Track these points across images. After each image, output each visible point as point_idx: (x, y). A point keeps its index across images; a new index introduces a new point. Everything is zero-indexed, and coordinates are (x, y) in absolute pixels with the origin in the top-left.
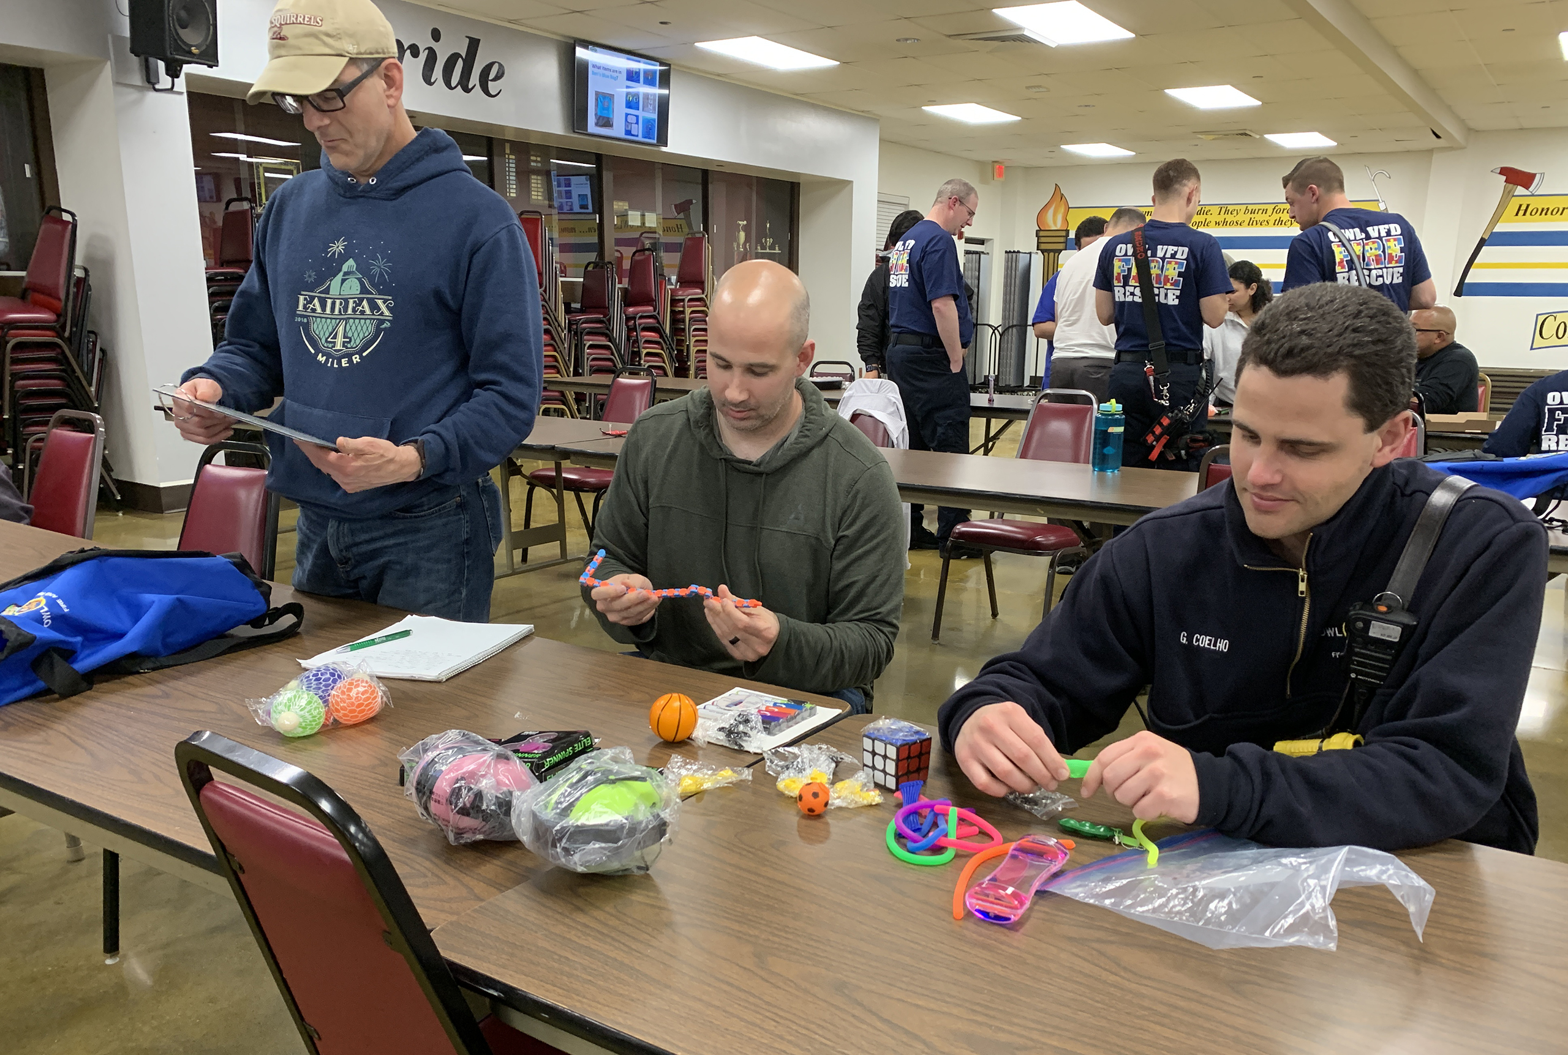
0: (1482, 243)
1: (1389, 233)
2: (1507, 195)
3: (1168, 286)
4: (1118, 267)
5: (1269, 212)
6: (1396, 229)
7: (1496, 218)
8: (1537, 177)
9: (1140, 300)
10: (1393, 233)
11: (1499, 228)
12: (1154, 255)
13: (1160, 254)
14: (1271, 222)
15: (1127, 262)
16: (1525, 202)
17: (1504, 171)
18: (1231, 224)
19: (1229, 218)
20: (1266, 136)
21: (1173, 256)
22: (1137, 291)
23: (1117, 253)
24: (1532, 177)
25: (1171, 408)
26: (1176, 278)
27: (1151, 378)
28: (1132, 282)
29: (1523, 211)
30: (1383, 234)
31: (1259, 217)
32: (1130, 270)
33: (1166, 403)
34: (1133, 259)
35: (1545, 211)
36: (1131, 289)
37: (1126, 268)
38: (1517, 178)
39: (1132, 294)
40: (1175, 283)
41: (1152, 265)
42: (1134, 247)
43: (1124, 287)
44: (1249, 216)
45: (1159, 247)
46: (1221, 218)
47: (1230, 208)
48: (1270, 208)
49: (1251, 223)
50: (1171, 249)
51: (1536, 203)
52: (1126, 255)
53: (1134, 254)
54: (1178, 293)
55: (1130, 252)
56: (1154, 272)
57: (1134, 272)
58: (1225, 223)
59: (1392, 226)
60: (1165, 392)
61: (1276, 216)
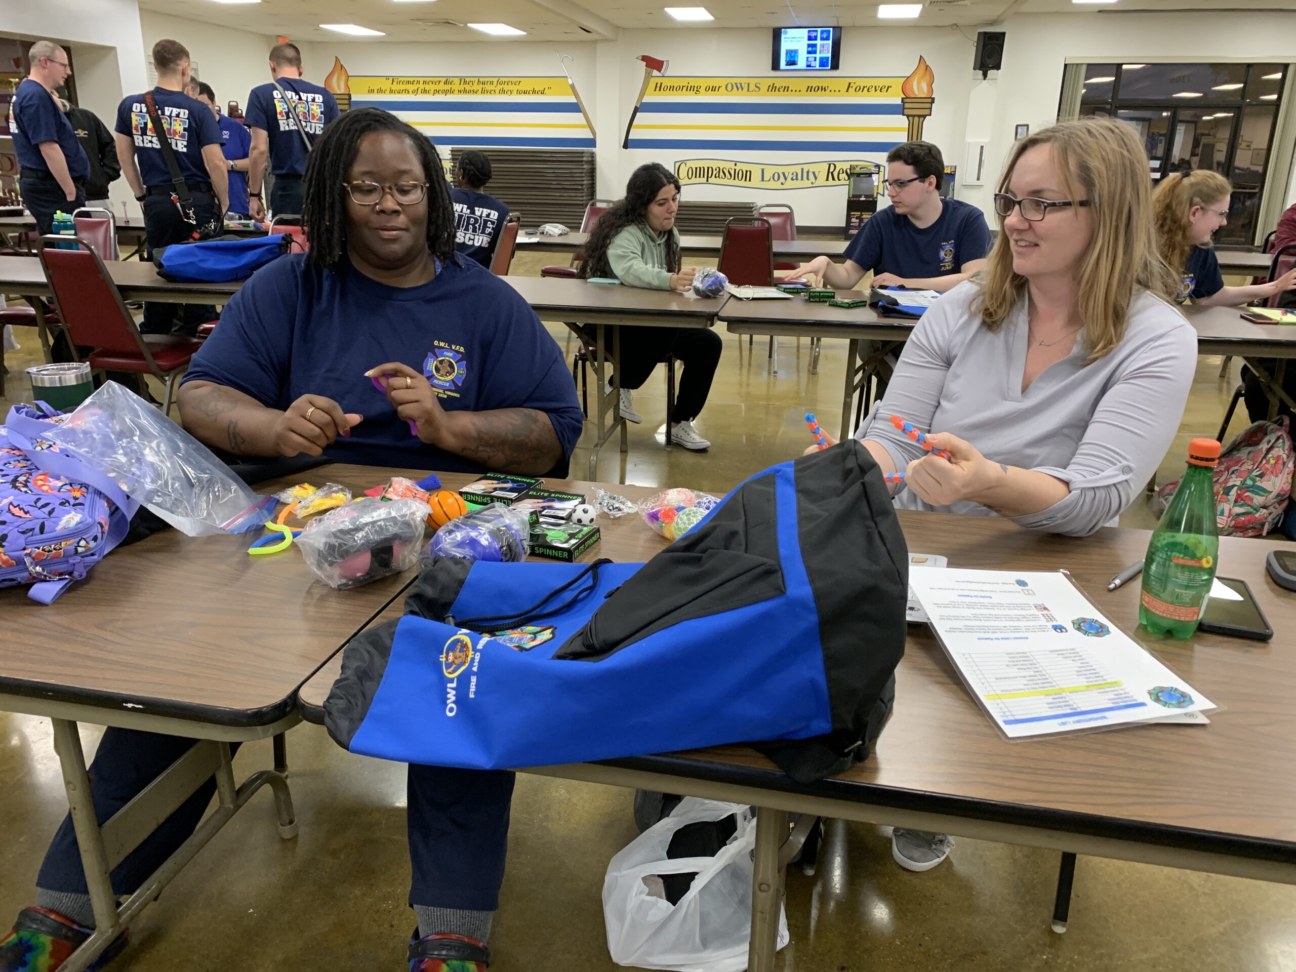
0: (636, 110)
1: (313, 100)
2: (648, 76)
3: (177, 137)
4: (135, 120)
5: (495, 83)
6: (319, 98)
7: (642, 94)
8: (665, 64)
9: (159, 147)
10: (317, 100)
11: (646, 100)
12: (163, 114)
13: (167, 113)
14: (497, 92)
15: (143, 117)
16: (659, 80)
17: (644, 58)
18: (469, 92)
19: (468, 87)
20: (469, 25)
21: (178, 116)
22: (155, 140)
23: (134, 109)
24: (662, 63)
25: (199, 225)
26: (182, 131)
27: (178, 204)
28: (149, 133)
29: (659, 87)
30: (310, 99)
31: (488, 87)
32: (146, 124)
33: (194, 223)
34: (147, 116)
35: (672, 88)
36: (150, 138)
37: (142, 121)
38: (654, 64)
39: (151, 142)
40: (182, 136)
41: (163, 121)
42: (147, 106)
43: (142, 135)
44: (481, 86)
45: (166, 108)
46: (462, 87)
47: (468, 80)
48: (495, 80)
49: (483, 92)
50: (175, 111)
51: (666, 82)
52: (141, 112)
53: (148, 112)
54: (185, 143)
55: (144, 110)
56: (166, 126)
57: (150, 125)
58: (465, 91)
59: (317, 96)
60: (191, 214)
61: (500, 87)
